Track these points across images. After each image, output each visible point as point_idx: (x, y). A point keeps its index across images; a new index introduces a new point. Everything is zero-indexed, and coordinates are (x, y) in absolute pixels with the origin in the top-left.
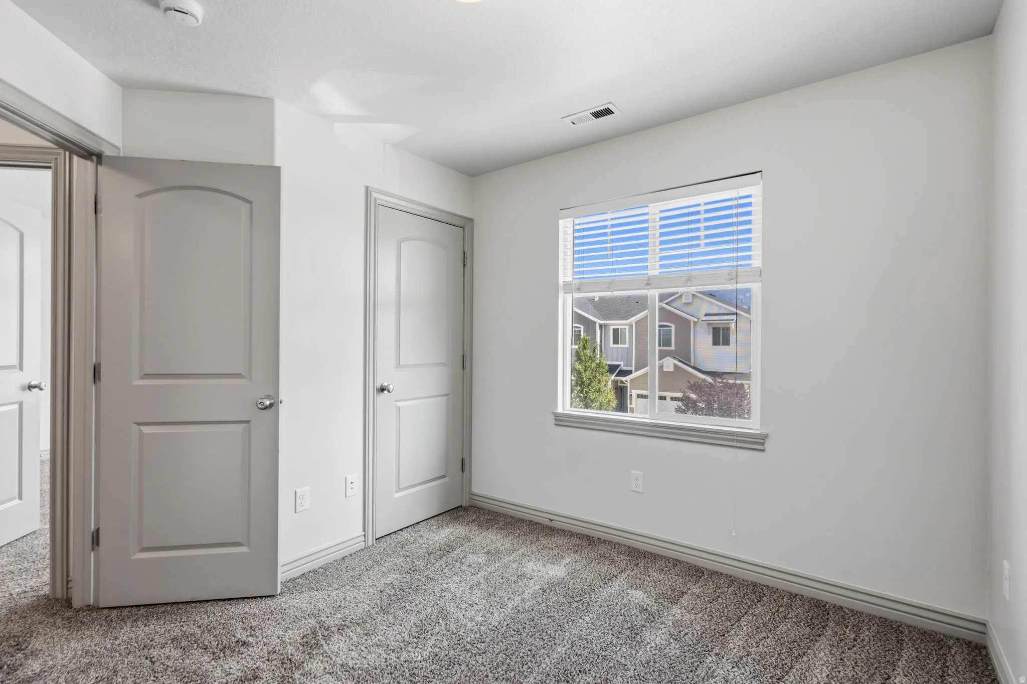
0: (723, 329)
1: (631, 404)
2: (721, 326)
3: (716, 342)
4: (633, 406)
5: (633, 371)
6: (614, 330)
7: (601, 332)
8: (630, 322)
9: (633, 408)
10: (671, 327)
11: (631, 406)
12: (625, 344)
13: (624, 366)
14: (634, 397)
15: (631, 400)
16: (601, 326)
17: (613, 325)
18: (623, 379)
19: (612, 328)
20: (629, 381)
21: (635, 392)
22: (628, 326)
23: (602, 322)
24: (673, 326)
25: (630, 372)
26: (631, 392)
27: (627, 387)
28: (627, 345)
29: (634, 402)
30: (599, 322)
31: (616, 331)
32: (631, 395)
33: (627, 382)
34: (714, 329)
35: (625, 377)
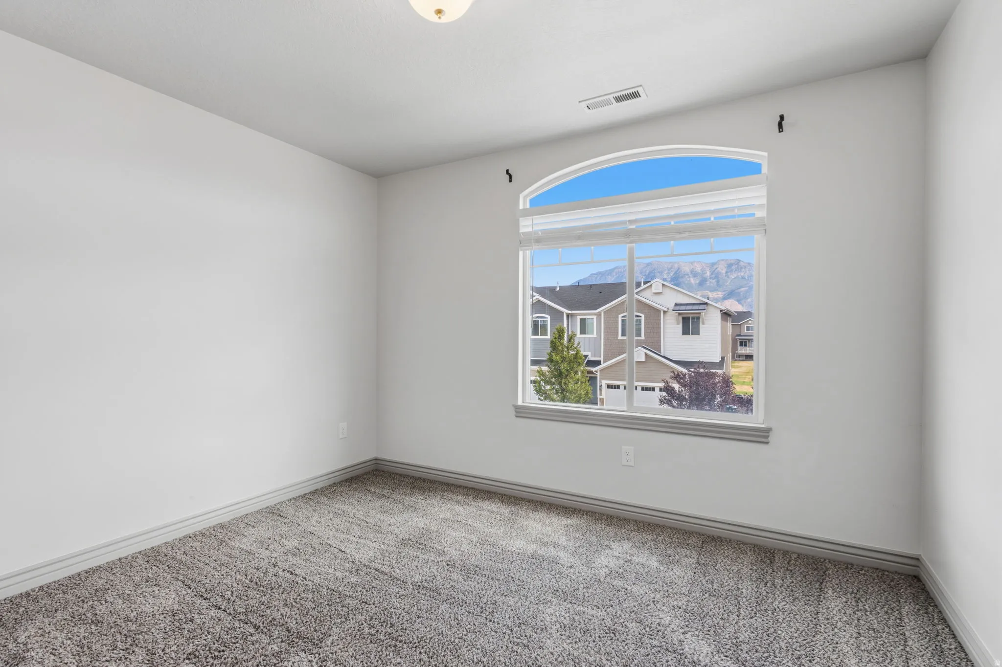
0: (693, 318)
1: (601, 394)
2: (691, 316)
3: (686, 332)
4: (603, 396)
5: (602, 362)
6: (581, 319)
7: (568, 322)
8: (599, 312)
9: (603, 399)
10: (641, 317)
11: (601, 397)
12: (593, 334)
13: (591, 357)
14: (604, 386)
15: (601, 390)
16: (568, 316)
17: (580, 315)
18: (594, 369)
19: (579, 318)
20: (599, 372)
21: (604, 383)
22: (596, 316)
23: (570, 312)
24: (643, 316)
25: (598, 363)
26: (601, 382)
27: (596, 377)
28: (595, 335)
29: (604, 394)
30: (566, 311)
31: (583, 321)
32: (601, 385)
33: (597, 372)
34: (683, 318)
35: (595, 367)
